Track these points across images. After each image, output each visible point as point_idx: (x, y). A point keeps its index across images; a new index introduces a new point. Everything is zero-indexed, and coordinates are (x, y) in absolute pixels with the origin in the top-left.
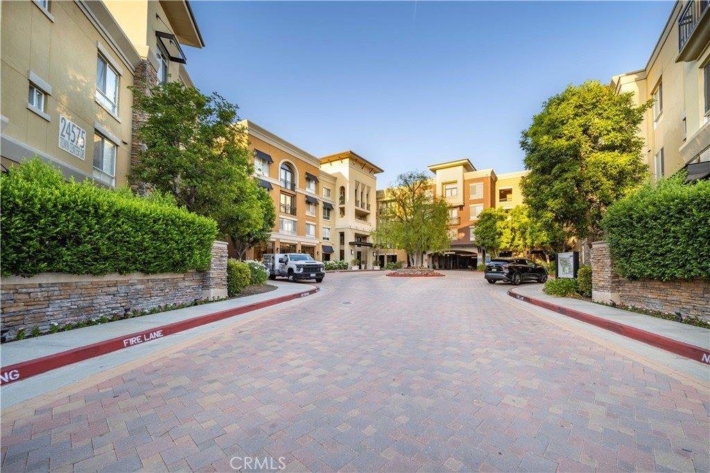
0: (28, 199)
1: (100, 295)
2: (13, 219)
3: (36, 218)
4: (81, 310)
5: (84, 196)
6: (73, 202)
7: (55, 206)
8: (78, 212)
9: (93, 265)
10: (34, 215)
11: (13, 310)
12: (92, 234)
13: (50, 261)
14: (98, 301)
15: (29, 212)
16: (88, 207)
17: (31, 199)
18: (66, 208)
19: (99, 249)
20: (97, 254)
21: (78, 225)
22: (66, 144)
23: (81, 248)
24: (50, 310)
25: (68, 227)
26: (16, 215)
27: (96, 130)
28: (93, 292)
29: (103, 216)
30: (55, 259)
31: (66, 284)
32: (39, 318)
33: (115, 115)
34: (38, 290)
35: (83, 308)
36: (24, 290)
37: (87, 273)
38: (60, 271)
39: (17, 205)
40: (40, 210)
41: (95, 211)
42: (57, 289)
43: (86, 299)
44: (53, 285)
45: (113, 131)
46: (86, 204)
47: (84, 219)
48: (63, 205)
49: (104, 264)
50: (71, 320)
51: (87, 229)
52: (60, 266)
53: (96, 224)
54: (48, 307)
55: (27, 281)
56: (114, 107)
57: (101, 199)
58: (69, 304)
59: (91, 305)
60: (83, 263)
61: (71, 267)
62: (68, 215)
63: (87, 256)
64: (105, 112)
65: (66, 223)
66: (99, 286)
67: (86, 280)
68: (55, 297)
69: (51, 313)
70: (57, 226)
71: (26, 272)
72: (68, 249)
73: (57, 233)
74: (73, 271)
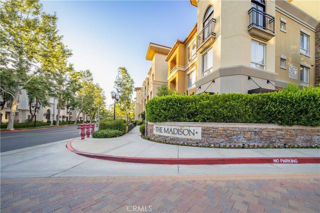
0: (291, 98)
1: (314, 135)
2: (288, 106)
3: (293, 105)
4: (307, 141)
5: (309, 93)
6: (305, 97)
7: (299, 99)
8: (307, 100)
9: (312, 122)
10: (293, 104)
11: (287, 137)
12: (312, 109)
13: (297, 120)
14: (314, 138)
15: (291, 103)
16: (310, 98)
17: (292, 98)
18: (303, 99)
19: (315, 115)
20: (314, 117)
21: (307, 105)
22: (291, 75)
23: (308, 115)
24: (297, 139)
25: (303, 107)
26: (288, 105)
27: (301, 65)
28: (312, 134)
29: (317, 100)
30: (299, 120)
31: (302, 130)
32: (294, 141)
33: (308, 55)
34: (293, 131)
35: (308, 140)
36: (290, 131)
37: (310, 125)
38: (301, 124)
39: (288, 101)
40: (295, 102)
41: (314, 99)
42: (299, 131)
43: (309, 136)
44: (298, 129)
45: (307, 62)
46: (310, 96)
47: (309, 103)
48: (302, 98)
49: (317, 122)
50: (304, 144)
51: (311, 107)
52: (301, 122)
53: (314, 104)
54: (296, 138)
55: (290, 128)
56: (307, 51)
57: (316, 93)
58: (303, 138)
59: (311, 140)
60: (309, 121)
61: (304, 123)
62: (303, 102)
63: (310, 118)
64: (304, 56)
65: (303, 105)
66: (314, 131)
67: (309, 128)
68: (298, 135)
69: (297, 140)
70: (300, 107)
71: (290, 124)
72: (304, 116)
73: (300, 109)
74: (305, 125)
